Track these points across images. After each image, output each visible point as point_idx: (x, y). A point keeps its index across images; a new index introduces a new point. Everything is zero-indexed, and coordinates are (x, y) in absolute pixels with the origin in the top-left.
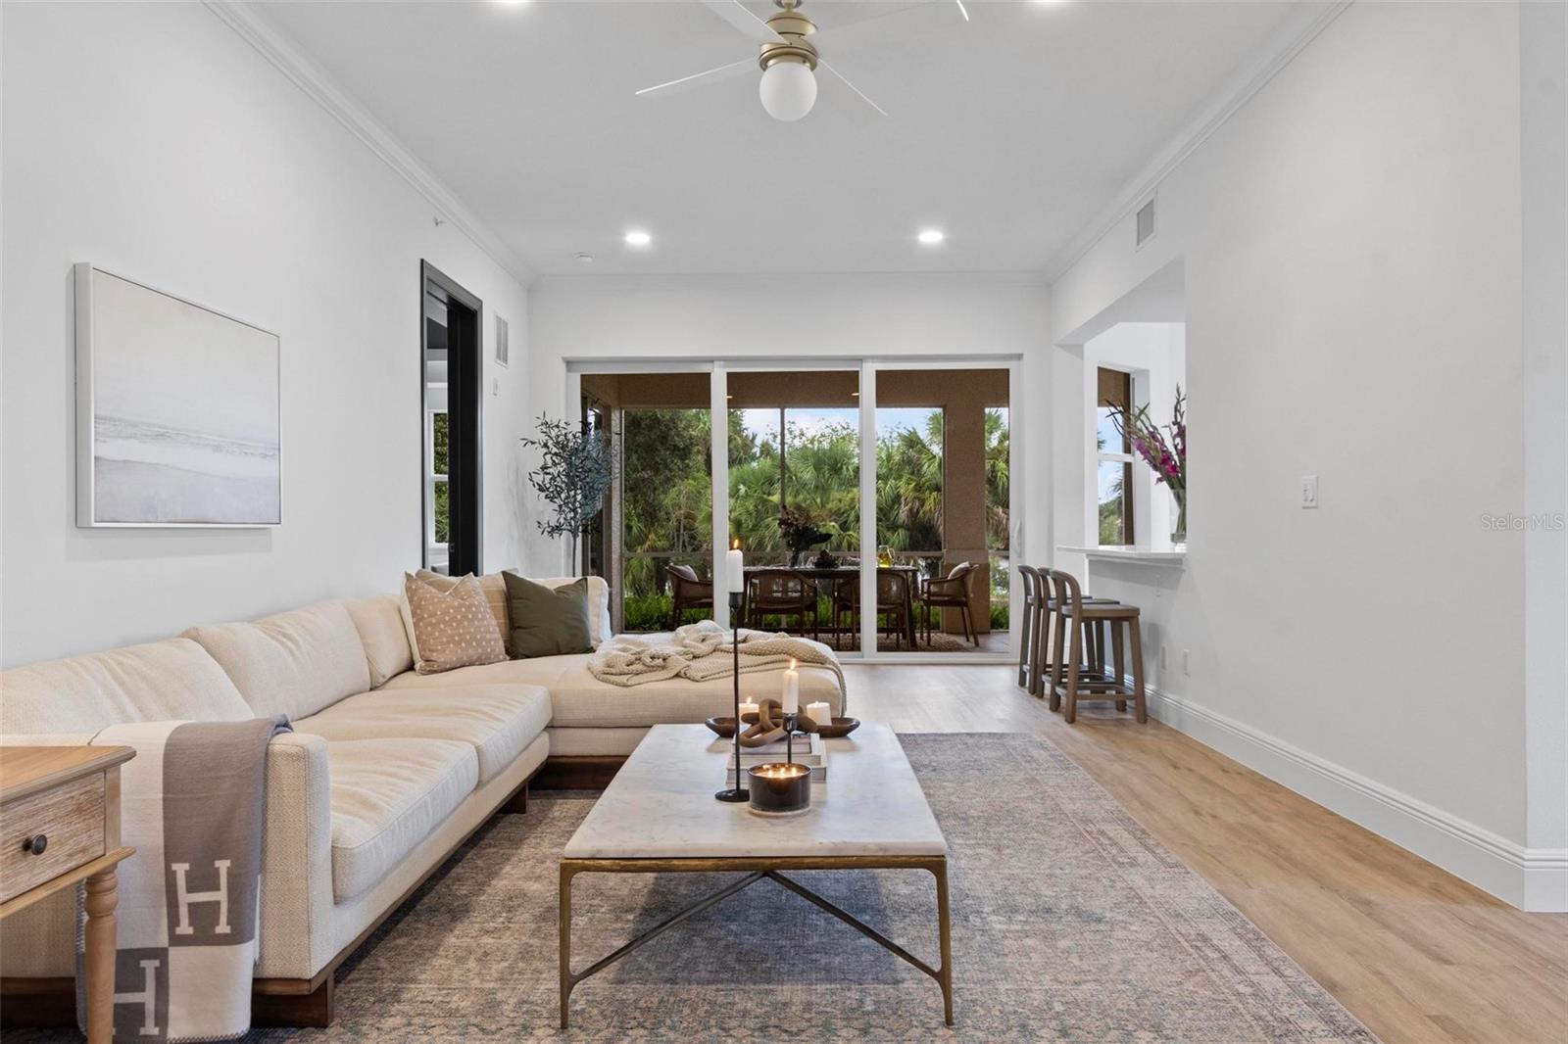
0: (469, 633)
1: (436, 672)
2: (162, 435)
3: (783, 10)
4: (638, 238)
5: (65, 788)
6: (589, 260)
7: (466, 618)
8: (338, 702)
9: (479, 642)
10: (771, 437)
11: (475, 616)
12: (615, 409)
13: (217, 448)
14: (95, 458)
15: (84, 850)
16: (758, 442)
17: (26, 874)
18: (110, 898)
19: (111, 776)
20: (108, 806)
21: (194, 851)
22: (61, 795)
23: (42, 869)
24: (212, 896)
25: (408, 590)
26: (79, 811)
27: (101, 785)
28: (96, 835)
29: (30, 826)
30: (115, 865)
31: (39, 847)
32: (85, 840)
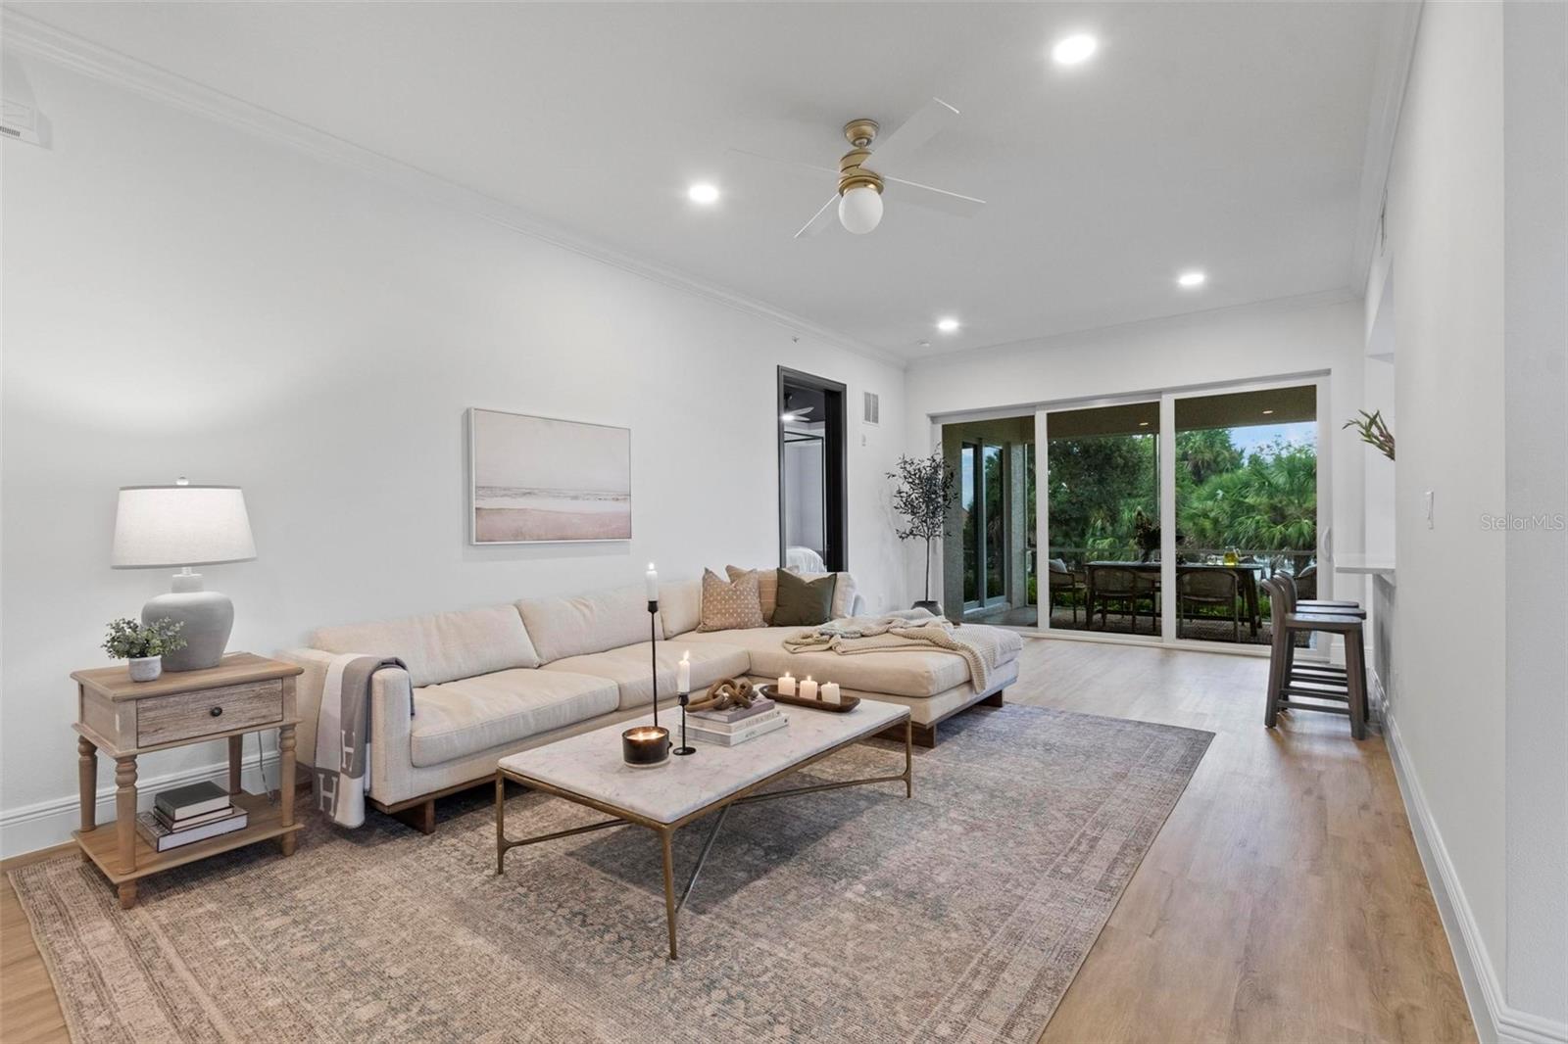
0: (733, 608)
1: (707, 631)
2: (529, 493)
3: (856, 148)
4: (948, 325)
5: (246, 685)
6: (927, 345)
7: (732, 599)
8: (629, 645)
9: (739, 615)
10: (1258, 450)
11: (738, 597)
12: (1017, 443)
13: (575, 498)
14: (477, 509)
15: (264, 717)
16: (1246, 455)
17: (213, 725)
18: (290, 742)
19: (287, 682)
20: (285, 696)
21: (347, 724)
22: (243, 688)
23: (227, 724)
24: (351, 750)
25: (704, 578)
26: (259, 697)
27: (278, 686)
28: (275, 710)
29: (217, 702)
30: (293, 725)
31: (216, 713)
32: (264, 712)
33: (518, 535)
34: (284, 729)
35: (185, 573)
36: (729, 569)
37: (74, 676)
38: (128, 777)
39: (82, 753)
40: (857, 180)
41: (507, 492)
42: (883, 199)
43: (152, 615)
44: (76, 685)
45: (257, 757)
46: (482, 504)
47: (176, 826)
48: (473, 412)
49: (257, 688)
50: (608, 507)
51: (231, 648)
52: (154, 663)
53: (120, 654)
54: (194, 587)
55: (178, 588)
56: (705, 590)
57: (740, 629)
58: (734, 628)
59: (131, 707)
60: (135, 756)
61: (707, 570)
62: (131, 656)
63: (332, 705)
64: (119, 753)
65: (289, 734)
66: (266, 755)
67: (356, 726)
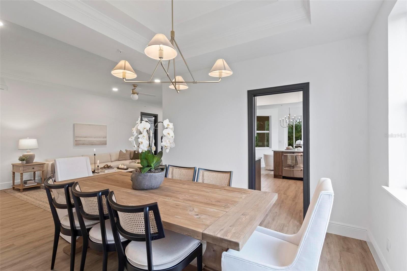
2: (86, 137)
3: (134, 88)
9: (125, 158)
11: (125, 155)
17: (33, 170)
18: (43, 173)
19: (43, 165)
20: (43, 167)
21: (52, 171)
22: (37, 165)
23: (34, 170)
24: (52, 175)
25: (120, 152)
26: (39, 167)
27: (42, 165)
28: (41, 169)
29: (34, 167)
30: (44, 171)
31: (33, 168)
32: (40, 169)
33: (83, 144)
34: (42, 171)
35: (28, 150)
36: (126, 150)
37: (12, 164)
38: (22, 176)
39: (13, 175)
40: (133, 93)
41: (81, 137)
42: (138, 96)
43: (24, 156)
44: (12, 165)
45: (37, 178)
46: (76, 139)
47: (27, 184)
48: (75, 124)
49: (39, 166)
50: (102, 139)
51: (34, 161)
52: (25, 162)
53: (20, 161)
54: (30, 152)
55: (27, 152)
56: (120, 154)
57: (125, 160)
58: (124, 160)
59: (23, 167)
60: (23, 173)
61: (120, 150)
62: (22, 161)
63: (50, 169)
64: (21, 173)
65: (43, 172)
66: (39, 178)
67: (53, 171)
